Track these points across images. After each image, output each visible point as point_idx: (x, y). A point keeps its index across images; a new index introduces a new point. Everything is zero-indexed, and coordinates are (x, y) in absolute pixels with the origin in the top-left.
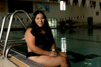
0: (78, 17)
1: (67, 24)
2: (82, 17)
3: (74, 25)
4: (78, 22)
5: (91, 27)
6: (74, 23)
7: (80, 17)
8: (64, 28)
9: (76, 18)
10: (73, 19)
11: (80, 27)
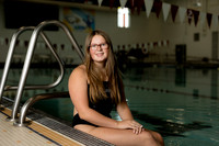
0: (155, 44)
1: (132, 58)
2: (165, 43)
3: (146, 60)
4: (154, 54)
5: (182, 66)
6: (147, 55)
7: (160, 44)
8: (125, 66)
9: (152, 45)
10: (146, 46)
11: (159, 64)
